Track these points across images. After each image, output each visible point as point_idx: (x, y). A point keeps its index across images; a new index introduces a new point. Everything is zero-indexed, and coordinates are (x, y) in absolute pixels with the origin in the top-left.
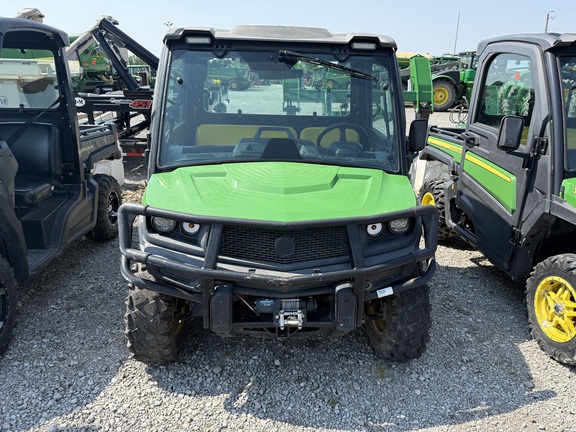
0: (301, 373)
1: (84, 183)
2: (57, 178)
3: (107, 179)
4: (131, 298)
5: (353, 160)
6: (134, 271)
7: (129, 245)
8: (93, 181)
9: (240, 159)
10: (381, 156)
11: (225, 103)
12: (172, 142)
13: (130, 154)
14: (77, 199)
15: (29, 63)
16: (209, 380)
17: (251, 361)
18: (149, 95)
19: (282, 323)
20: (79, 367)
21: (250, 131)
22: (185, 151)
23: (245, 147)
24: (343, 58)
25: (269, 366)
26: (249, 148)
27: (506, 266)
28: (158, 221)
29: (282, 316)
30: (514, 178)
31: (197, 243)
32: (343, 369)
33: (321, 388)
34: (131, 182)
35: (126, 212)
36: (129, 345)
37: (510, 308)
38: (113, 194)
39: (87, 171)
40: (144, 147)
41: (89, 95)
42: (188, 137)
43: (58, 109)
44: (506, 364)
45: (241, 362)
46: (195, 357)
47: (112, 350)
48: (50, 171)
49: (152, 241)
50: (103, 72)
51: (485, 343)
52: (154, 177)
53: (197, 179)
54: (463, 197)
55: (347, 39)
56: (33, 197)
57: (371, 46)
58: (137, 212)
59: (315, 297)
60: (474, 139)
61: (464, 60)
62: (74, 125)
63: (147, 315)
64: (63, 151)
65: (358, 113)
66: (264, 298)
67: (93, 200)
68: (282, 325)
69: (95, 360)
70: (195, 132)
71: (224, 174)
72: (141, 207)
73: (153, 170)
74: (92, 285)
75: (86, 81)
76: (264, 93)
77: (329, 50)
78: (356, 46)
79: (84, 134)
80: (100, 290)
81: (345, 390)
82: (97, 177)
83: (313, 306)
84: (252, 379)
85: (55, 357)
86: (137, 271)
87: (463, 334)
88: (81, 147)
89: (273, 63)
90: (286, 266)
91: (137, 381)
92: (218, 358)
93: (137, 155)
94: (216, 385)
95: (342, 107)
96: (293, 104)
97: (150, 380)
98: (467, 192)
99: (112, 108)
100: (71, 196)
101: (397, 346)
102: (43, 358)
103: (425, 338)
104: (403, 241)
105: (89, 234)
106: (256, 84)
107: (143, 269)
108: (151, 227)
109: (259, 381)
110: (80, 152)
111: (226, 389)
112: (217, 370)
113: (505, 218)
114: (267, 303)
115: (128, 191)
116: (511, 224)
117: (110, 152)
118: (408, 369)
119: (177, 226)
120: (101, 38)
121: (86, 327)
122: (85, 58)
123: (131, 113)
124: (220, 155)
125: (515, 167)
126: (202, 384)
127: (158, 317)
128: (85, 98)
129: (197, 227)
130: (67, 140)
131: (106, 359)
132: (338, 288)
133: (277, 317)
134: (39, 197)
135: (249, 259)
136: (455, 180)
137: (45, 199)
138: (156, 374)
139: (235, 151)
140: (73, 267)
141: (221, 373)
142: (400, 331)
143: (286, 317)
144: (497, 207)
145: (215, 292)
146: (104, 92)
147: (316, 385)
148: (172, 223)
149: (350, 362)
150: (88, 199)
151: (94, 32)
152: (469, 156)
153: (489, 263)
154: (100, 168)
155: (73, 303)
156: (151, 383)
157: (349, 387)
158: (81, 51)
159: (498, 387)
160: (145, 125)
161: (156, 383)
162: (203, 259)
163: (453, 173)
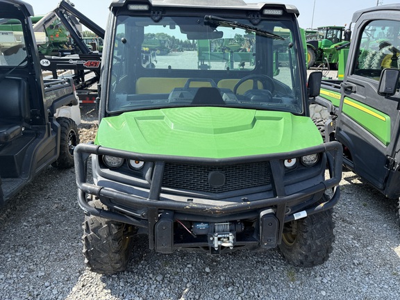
0: (228, 279)
1: (48, 124)
2: (27, 121)
3: (67, 121)
4: (87, 223)
5: (266, 104)
6: (89, 200)
7: (83, 180)
8: (56, 123)
9: (175, 105)
10: (286, 101)
11: (154, 63)
12: (118, 91)
13: (85, 102)
14: (43, 137)
15: (7, 34)
16: (153, 287)
17: (186, 269)
18: (98, 57)
19: (216, 244)
20: (45, 278)
21: (181, 82)
22: (128, 99)
23: (178, 94)
24: (256, 22)
25: (201, 273)
26: (181, 96)
27: (381, 186)
28: (108, 159)
29: (216, 238)
30: (388, 118)
31: (142, 177)
32: (261, 274)
33: (245, 292)
34: (86, 122)
35: (81, 151)
36: (86, 261)
37: (381, 218)
38: (72, 132)
39: (51, 115)
40: (96, 96)
41: (53, 57)
42: (131, 88)
43: (26, 67)
44: (388, 266)
45: (179, 270)
46: (140, 266)
47: (73, 261)
48: (21, 116)
49: (103, 175)
50: (64, 43)
51: (369, 248)
52: (104, 120)
53: (139, 121)
54: (342, 132)
55: (260, 7)
56: (6, 137)
57: (279, 12)
58: (90, 152)
59: (241, 221)
60: (351, 87)
61: (321, 32)
62: (39, 80)
63: (101, 237)
64: (31, 100)
65: (261, 68)
66: (200, 223)
67: (56, 137)
68: (216, 246)
69: (59, 271)
70: (135, 83)
71: (162, 118)
72: (94, 147)
73: (103, 114)
74: (56, 205)
75: (52, 49)
76: (180, 57)
77: (244, 16)
78: (267, 12)
79: (48, 86)
80: (63, 209)
81: (265, 293)
82: (59, 119)
83: (241, 228)
84: (188, 285)
85: (25, 269)
86: (91, 199)
87: (350, 240)
88: (45, 96)
89: (199, 26)
90: (218, 196)
91: (93, 289)
92: (159, 267)
93: (90, 102)
94: (159, 291)
95: (240, 65)
96: (205, 63)
97: (104, 288)
98: (345, 128)
99: (71, 67)
100: (38, 135)
101: (306, 257)
102: (16, 270)
103: (329, 250)
104: (313, 172)
105: (54, 164)
106: (174, 51)
107: (96, 198)
108: (103, 164)
109: (194, 286)
110: (44, 100)
111: (168, 295)
112: (159, 278)
113: (380, 149)
114: (202, 226)
115: (84, 129)
116: (385, 154)
117: (69, 100)
118: (313, 273)
119: (125, 163)
120: (61, 15)
121: (51, 241)
122: (51, 32)
123: (85, 71)
124: (158, 102)
125: (389, 109)
126: (147, 291)
127: (110, 238)
128: (50, 60)
129: (141, 164)
130: (34, 91)
131: (68, 270)
132: (262, 213)
133: (211, 239)
134: (12, 136)
135: (187, 190)
136: (334, 119)
137: (17, 138)
138: (109, 283)
139: (170, 98)
140: (41, 189)
141: (163, 280)
142: (310, 245)
143: (219, 239)
144: (372, 140)
145: (159, 219)
146: (64, 56)
147: (241, 289)
148: (120, 160)
149: (266, 268)
150: (52, 136)
151: (56, 11)
152: (346, 101)
153: (359, 182)
154: (62, 112)
155: (41, 220)
156: (106, 291)
157: (268, 290)
158: (47, 26)
159: (386, 287)
160: (96, 80)
161: (109, 291)
162: (148, 191)
163: (332, 113)
